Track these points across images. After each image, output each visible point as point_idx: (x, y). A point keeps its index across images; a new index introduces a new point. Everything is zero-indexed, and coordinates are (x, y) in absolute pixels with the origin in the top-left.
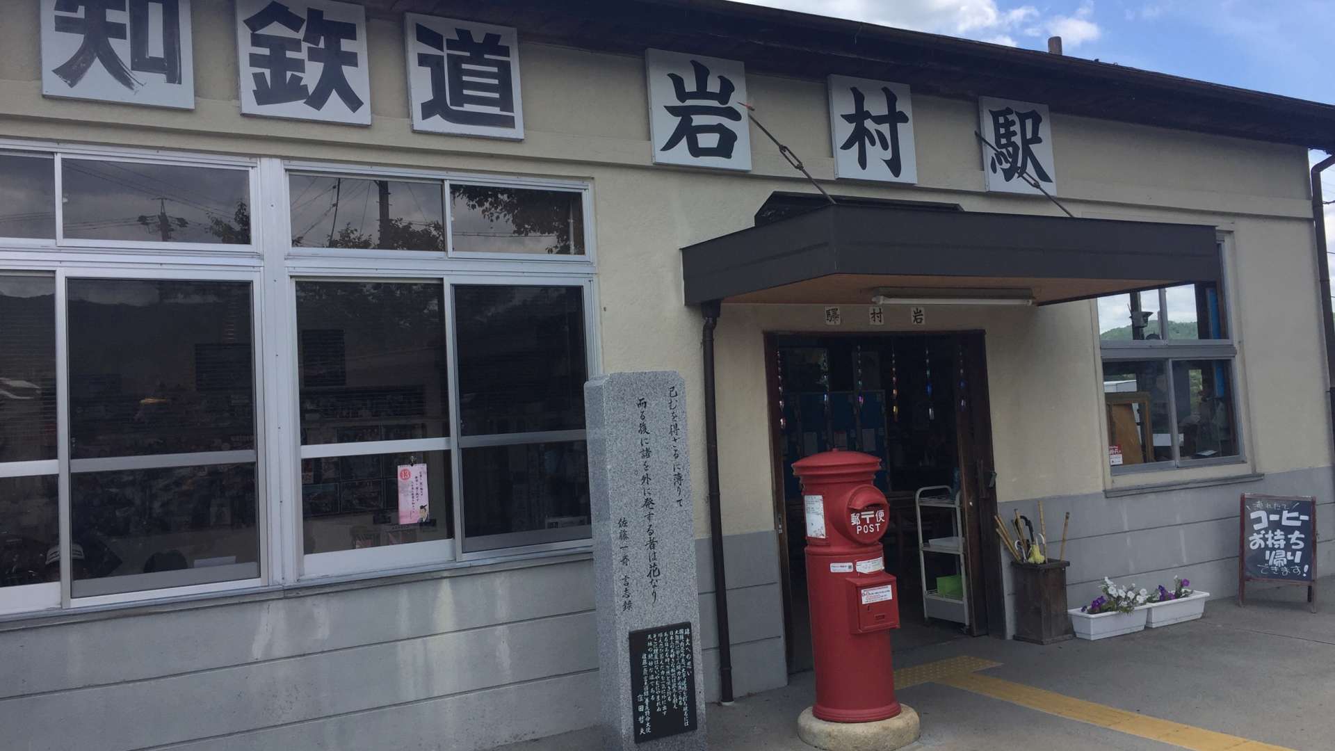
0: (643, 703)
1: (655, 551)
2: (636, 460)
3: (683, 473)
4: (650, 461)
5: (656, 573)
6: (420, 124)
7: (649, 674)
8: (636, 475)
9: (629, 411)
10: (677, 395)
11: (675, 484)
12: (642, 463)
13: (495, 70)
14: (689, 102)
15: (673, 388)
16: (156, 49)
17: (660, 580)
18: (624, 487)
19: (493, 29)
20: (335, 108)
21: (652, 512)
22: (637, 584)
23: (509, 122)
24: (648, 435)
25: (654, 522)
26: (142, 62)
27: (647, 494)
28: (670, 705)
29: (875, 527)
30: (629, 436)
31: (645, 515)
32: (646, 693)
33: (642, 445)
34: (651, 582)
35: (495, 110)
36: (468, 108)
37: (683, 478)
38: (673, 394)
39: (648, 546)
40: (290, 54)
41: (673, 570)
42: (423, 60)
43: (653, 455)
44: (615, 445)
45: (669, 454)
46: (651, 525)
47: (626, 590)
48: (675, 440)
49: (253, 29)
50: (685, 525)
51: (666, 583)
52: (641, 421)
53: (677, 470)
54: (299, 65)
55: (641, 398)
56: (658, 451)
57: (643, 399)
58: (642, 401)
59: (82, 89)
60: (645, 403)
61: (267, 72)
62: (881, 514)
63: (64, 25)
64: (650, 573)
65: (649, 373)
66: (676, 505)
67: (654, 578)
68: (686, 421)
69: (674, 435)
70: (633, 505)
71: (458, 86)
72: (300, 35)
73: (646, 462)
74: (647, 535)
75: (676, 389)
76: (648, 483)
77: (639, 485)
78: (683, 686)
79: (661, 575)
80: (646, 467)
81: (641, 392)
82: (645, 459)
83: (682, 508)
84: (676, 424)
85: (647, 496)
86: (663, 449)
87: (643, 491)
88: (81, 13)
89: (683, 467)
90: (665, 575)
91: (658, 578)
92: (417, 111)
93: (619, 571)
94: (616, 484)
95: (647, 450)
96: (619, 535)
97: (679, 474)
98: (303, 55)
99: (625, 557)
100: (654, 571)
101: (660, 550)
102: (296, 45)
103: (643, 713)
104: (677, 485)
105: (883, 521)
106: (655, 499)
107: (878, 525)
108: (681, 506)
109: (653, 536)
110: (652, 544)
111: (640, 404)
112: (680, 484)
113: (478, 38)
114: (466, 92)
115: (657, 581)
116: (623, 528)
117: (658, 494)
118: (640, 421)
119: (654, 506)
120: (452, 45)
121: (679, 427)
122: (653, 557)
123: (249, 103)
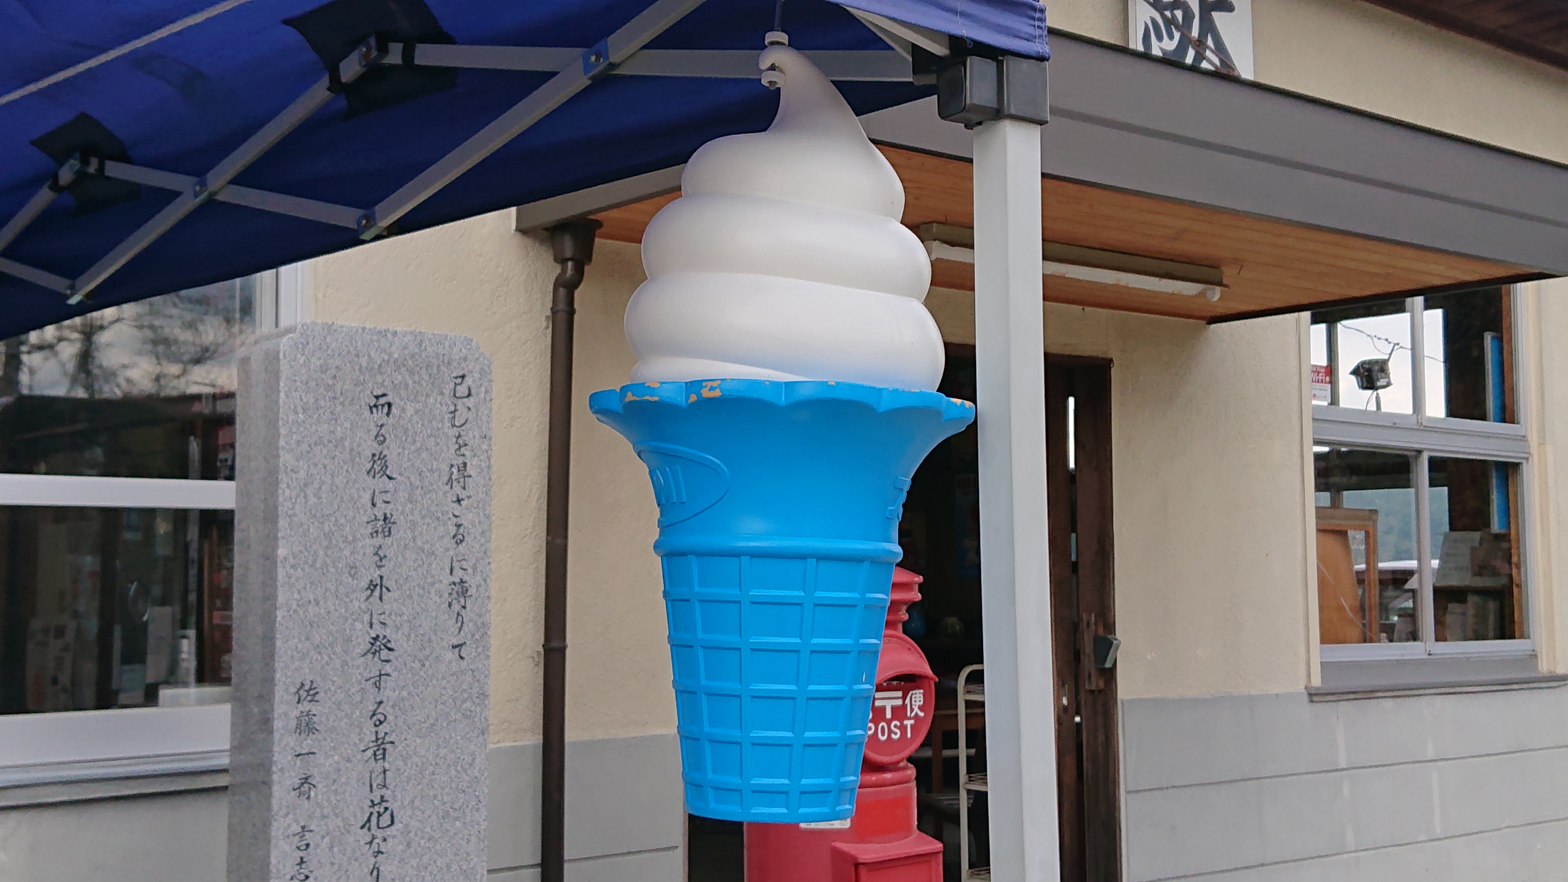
1: (387, 766)
2: (354, 540)
3: (472, 581)
4: (391, 547)
5: (385, 820)
8: (353, 576)
9: (346, 419)
10: (469, 395)
11: (450, 605)
12: (370, 551)
15: (463, 377)
17: (394, 837)
18: (317, 604)
21: (388, 668)
22: (331, 847)
24: (390, 485)
25: (388, 693)
27: (376, 626)
29: (903, 728)
30: (339, 481)
31: (366, 675)
33: (374, 505)
34: (371, 843)
37: (472, 591)
38: (462, 390)
39: (370, 753)
41: (428, 812)
43: (401, 532)
44: (301, 499)
45: (441, 530)
46: (381, 703)
47: (302, 861)
48: (459, 501)
50: (467, 705)
51: (409, 845)
52: (376, 448)
53: (459, 573)
55: (379, 392)
56: (414, 524)
57: (384, 395)
58: (382, 401)
60: (390, 405)
62: (917, 697)
64: (369, 820)
65: (405, 334)
66: (450, 655)
67: (379, 834)
68: (489, 458)
69: (457, 489)
70: (338, 649)
73: (380, 547)
74: (369, 727)
75: (469, 381)
76: (381, 599)
77: (358, 603)
79: (398, 826)
80: (381, 559)
81: (379, 379)
82: (379, 540)
83: (463, 664)
84: (465, 464)
85: (377, 630)
86: (428, 520)
87: (366, 618)
89: (475, 568)
90: (407, 826)
91: (388, 832)
93: (287, 814)
94: (296, 596)
95: (385, 519)
96: (293, 723)
97: (462, 581)
99: (306, 780)
100: (379, 815)
101: (400, 763)
104: (456, 607)
105: (922, 714)
106: (397, 639)
107: (909, 723)
108: (462, 658)
109: (382, 729)
110: (380, 749)
111: (376, 406)
112: (464, 607)
115: (385, 840)
116: (305, 706)
117: (406, 626)
118: (369, 447)
119: (391, 656)
121: (470, 470)
122: (380, 780)
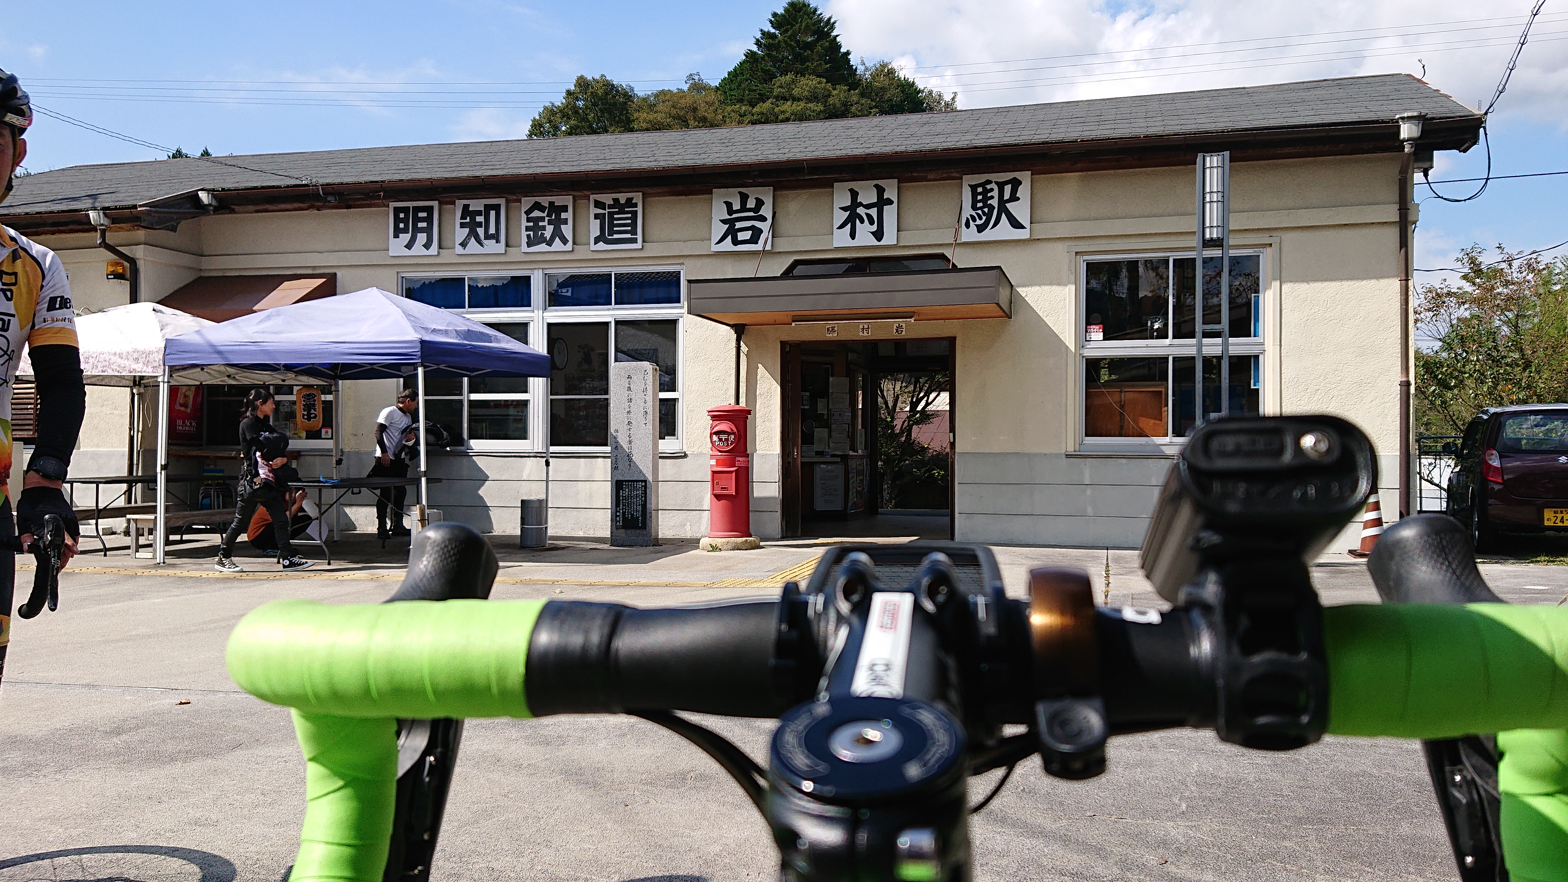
0: (619, 512)
1: (632, 445)
2: (625, 403)
3: (649, 411)
4: (632, 404)
5: (631, 456)
6: (593, 247)
7: (623, 500)
8: (624, 410)
9: (623, 380)
10: (647, 374)
11: (643, 415)
12: (627, 405)
13: (630, 215)
14: (734, 216)
15: (645, 370)
16: (492, 230)
18: (618, 415)
19: (630, 195)
20: (557, 244)
21: (631, 427)
22: (621, 459)
23: (634, 241)
24: (631, 392)
25: (632, 432)
26: (488, 237)
28: (632, 515)
30: (622, 392)
31: (627, 428)
32: (621, 508)
33: (628, 397)
34: (629, 459)
35: (629, 236)
36: (616, 236)
37: (649, 413)
38: (645, 373)
39: (628, 443)
40: (541, 224)
41: (640, 455)
42: (596, 216)
43: (634, 402)
45: (641, 401)
46: (630, 434)
47: (616, 461)
48: (645, 395)
49: (527, 215)
50: (647, 435)
52: (628, 386)
53: (645, 409)
54: (544, 228)
57: (630, 375)
59: (468, 250)
60: (631, 377)
61: (531, 233)
63: (463, 225)
64: (628, 455)
66: (644, 425)
69: (645, 393)
70: (622, 423)
71: (612, 225)
72: (545, 214)
73: (630, 404)
74: (628, 438)
75: (647, 371)
76: (630, 414)
77: (625, 415)
78: (640, 508)
79: (634, 457)
80: (630, 407)
81: (629, 372)
84: (647, 388)
85: (629, 420)
86: (639, 399)
87: (627, 418)
88: (468, 220)
89: (649, 408)
90: (636, 457)
91: (632, 458)
92: (592, 241)
94: (615, 413)
95: (631, 399)
97: (646, 411)
98: (546, 223)
99: (616, 447)
100: (630, 454)
101: (634, 445)
102: (542, 219)
103: (619, 516)
104: (645, 416)
106: (633, 422)
108: (646, 426)
109: (631, 439)
110: (630, 442)
111: (628, 378)
112: (647, 416)
113: (623, 201)
114: (615, 229)
116: (616, 433)
117: (635, 420)
119: (632, 425)
120: (610, 207)
122: (630, 448)
123: (524, 248)
